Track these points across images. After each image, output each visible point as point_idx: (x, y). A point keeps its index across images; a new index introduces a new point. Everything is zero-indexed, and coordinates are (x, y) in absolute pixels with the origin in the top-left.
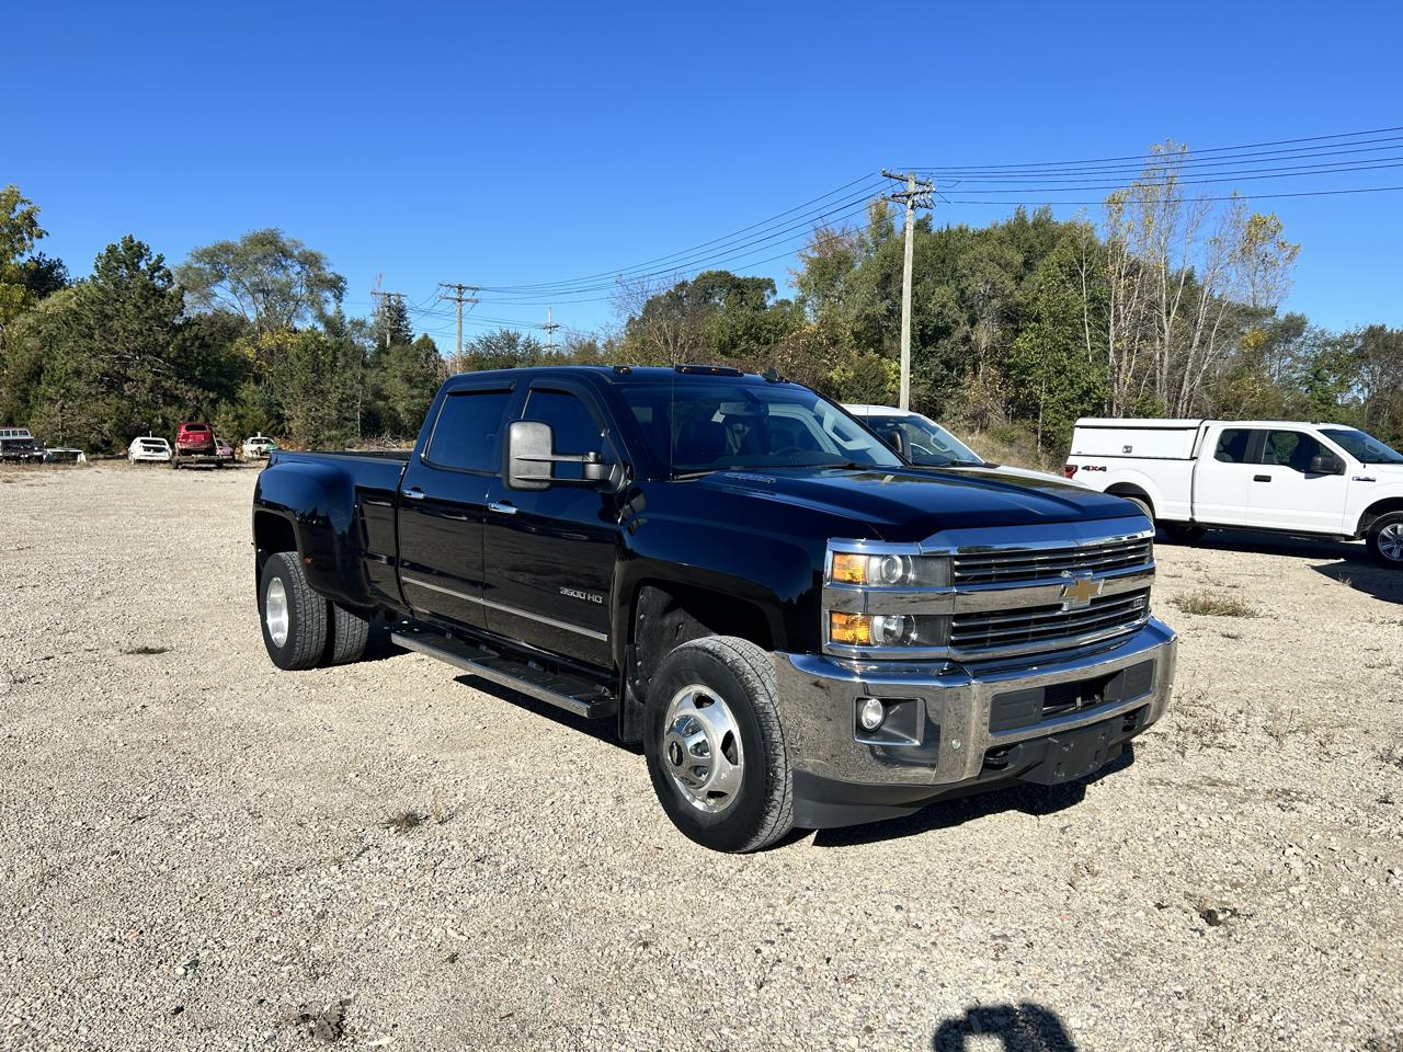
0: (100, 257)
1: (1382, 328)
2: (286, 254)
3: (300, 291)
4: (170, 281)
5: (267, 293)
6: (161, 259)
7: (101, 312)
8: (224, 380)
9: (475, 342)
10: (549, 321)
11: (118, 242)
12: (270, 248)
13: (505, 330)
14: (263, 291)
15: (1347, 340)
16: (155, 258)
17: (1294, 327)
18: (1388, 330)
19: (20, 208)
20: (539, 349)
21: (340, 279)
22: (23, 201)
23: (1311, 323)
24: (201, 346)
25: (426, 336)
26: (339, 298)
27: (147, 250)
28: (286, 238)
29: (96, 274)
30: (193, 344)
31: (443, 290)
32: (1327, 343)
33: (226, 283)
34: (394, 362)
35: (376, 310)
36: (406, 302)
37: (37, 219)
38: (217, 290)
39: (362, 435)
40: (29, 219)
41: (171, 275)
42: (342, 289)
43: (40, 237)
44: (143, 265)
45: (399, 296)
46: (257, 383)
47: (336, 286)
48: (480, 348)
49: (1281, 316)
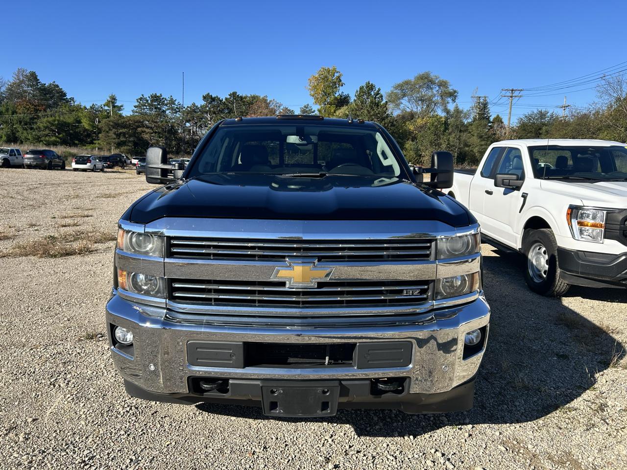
0: (357, 92)
2: (432, 82)
3: (437, 98)
4: (382, 99)
5: (422, 101)
6: (379, 90)
7: (355, 114)
8: (400, 140)
9: (522, 117)
10: (564, 103)
11: (364, 85)
12: (426, 80)
13: (540, 110)
14: (421, 100)
16: (377, 89)
19: (336, 75)
20: (558, 118)
21: (455, 92)
22: (337, 72)
24: (391, 126)
25: (498, 116)
26: (454, 101)
27: (374, 87)
28: (432, 76)
29: (356, 99)
30: (388, 125)
31: (504, 92)
33: (406, 98)
34: (474, 129)
35: (473, 105)
36: (488, 100)
37: (342, 79)
38: (402, 101)
39: (457, 163)
40: (339, 78)
41: (382, 96)
42: (456, 96)
43: (342, 86)
44: (372, 93)
45: (485, 97)
46: (413, 141)
47: (453, 95)
48: (525, 120)
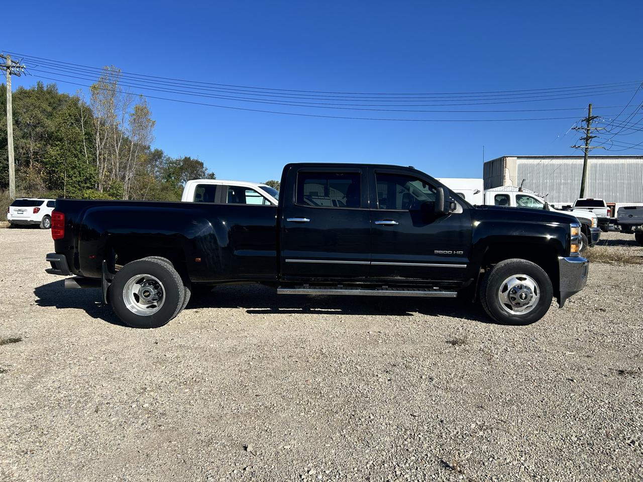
1: (189, 158)
15: (177, 162)
17: (158, 155)
18: (192, 160)
23: (165, 154)
32: (171, 162)
49: (153, 149)
